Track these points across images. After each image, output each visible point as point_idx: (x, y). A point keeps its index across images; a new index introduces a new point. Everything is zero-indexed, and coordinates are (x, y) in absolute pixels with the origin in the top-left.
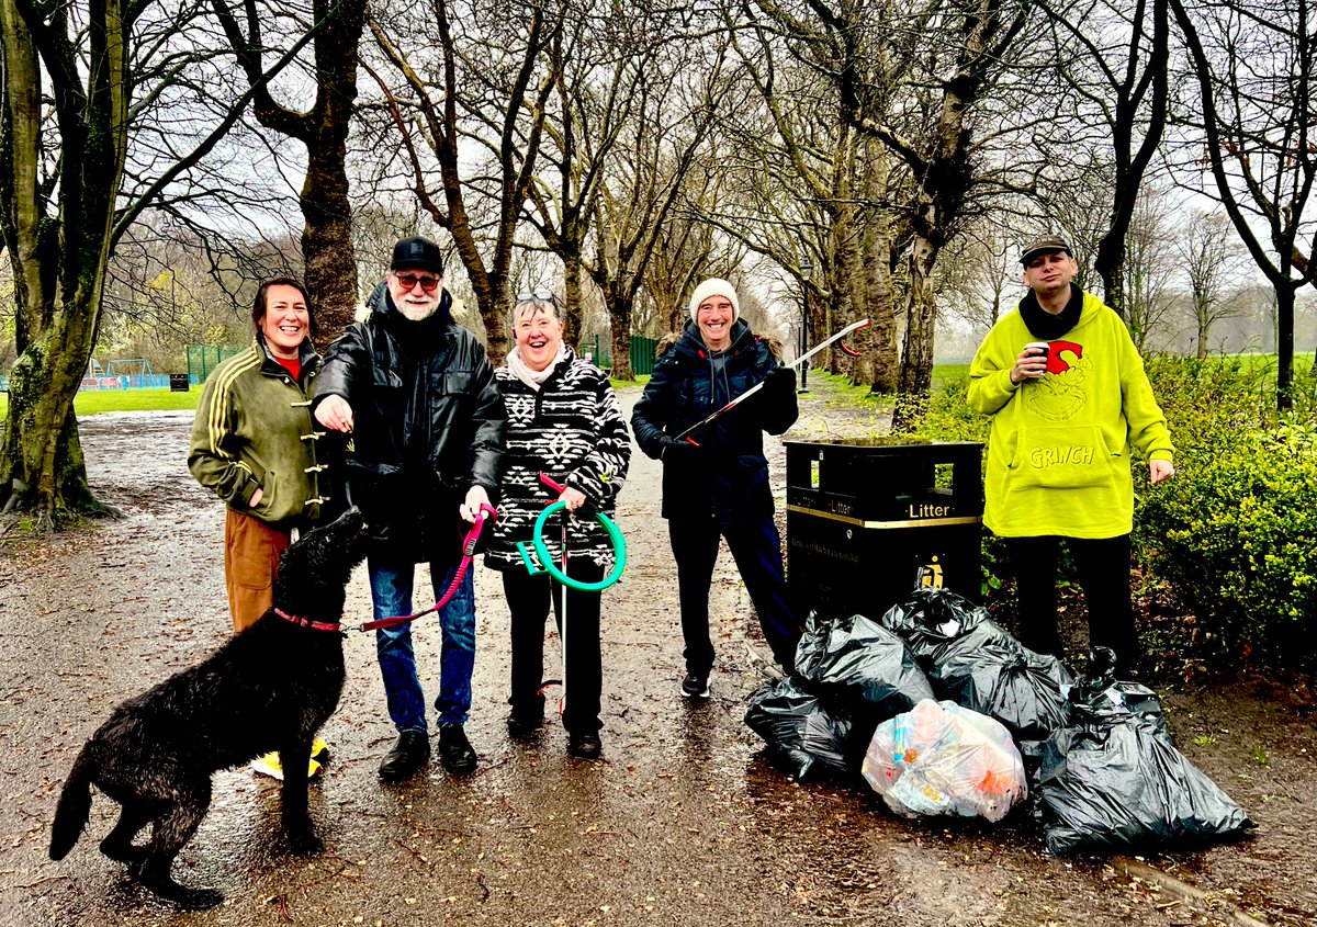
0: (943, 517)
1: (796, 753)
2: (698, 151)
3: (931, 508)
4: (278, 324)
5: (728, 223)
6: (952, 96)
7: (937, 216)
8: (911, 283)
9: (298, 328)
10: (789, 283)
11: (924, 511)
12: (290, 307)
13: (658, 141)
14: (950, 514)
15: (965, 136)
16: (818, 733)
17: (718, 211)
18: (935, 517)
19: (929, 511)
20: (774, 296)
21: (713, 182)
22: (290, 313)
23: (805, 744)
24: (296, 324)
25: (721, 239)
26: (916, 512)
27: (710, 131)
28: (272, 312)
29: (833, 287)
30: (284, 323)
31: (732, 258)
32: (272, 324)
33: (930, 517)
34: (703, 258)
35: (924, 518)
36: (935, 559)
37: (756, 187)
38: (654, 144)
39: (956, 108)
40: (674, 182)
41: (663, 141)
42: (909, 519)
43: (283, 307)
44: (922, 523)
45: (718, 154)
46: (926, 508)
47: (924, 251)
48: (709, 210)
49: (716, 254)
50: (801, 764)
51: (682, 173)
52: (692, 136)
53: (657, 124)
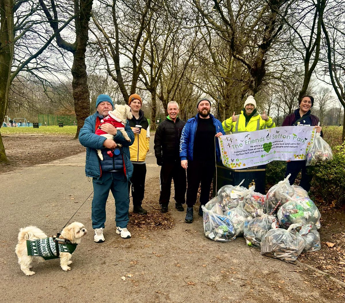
2: (189, 63)
5: (197, 84)
6: (261, 50)
7: (255, 84)
10: (214, 103)
15: (264, 62)
17: (195, 80)
18: (254, 169)
21: (193, 72)
25: (195, 89)
27: (193, 57)
29: (226, 104)
31: (198, 94)
34: (190, 94)
36: (253, 180)
37: (206, 74)
38: (177, 60)
39: (262, 53)
40: (183, 71)
45: (195, 64)
49: (194, 93)
51: (185, 69)
52: (188, 58)
53: (178, 54)
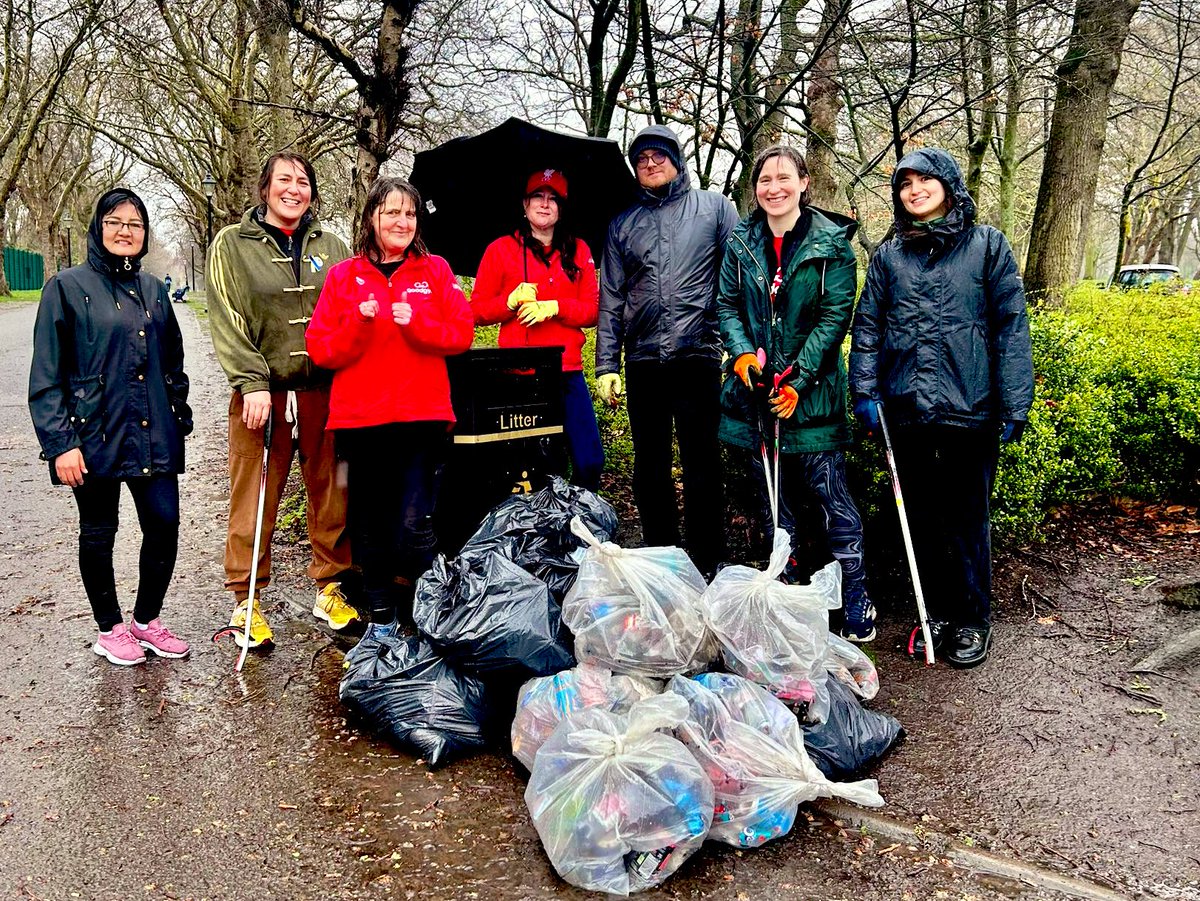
0: (531, 427)
1: (422, 734)
2: (78, 52)
3: (521, 418)
4: (280, 195)
5: (110, 131)
6: (392, 10)
7: (380, 127)
8: (354, 196)
9: (299, 202)
10: (178, 202)
11: (513, 421)
12: (294, 180)
13: (31, 35)
14: (539, 424)
15: (404, 54)
16: (448, 703)
17: (100, 118)
18: (525, 428)
19: (518, 420)
20: (163, 213)
21: (94, 87)
22: (293, 187)
23: (431, 719)
24: (298, 198)
25: (103, 148)
26: (507, 423)
27: (90, 35)
28: (277, 184)
29: (229, 206)
30: (287, 195)
31: (117, 169)
32: (275, 195)
33: (520, 428)
34: (85, 168)
35: (514, 429)
36: (525, 475)
37: (142, 97)
38: (25, 37)
39: (396, 23)
40: (53, 81)
41: (37, 35)
42: (499, 430)
43: (287, 179)
44: (513, 435)
45: (100, 57)
46: (516, 418)
47: (368, 165)
48: (92, 115)
49: (98, 165)
50: (433, 746)
51: (62, 72)
52: (70, 36)
53: (29, 15)
